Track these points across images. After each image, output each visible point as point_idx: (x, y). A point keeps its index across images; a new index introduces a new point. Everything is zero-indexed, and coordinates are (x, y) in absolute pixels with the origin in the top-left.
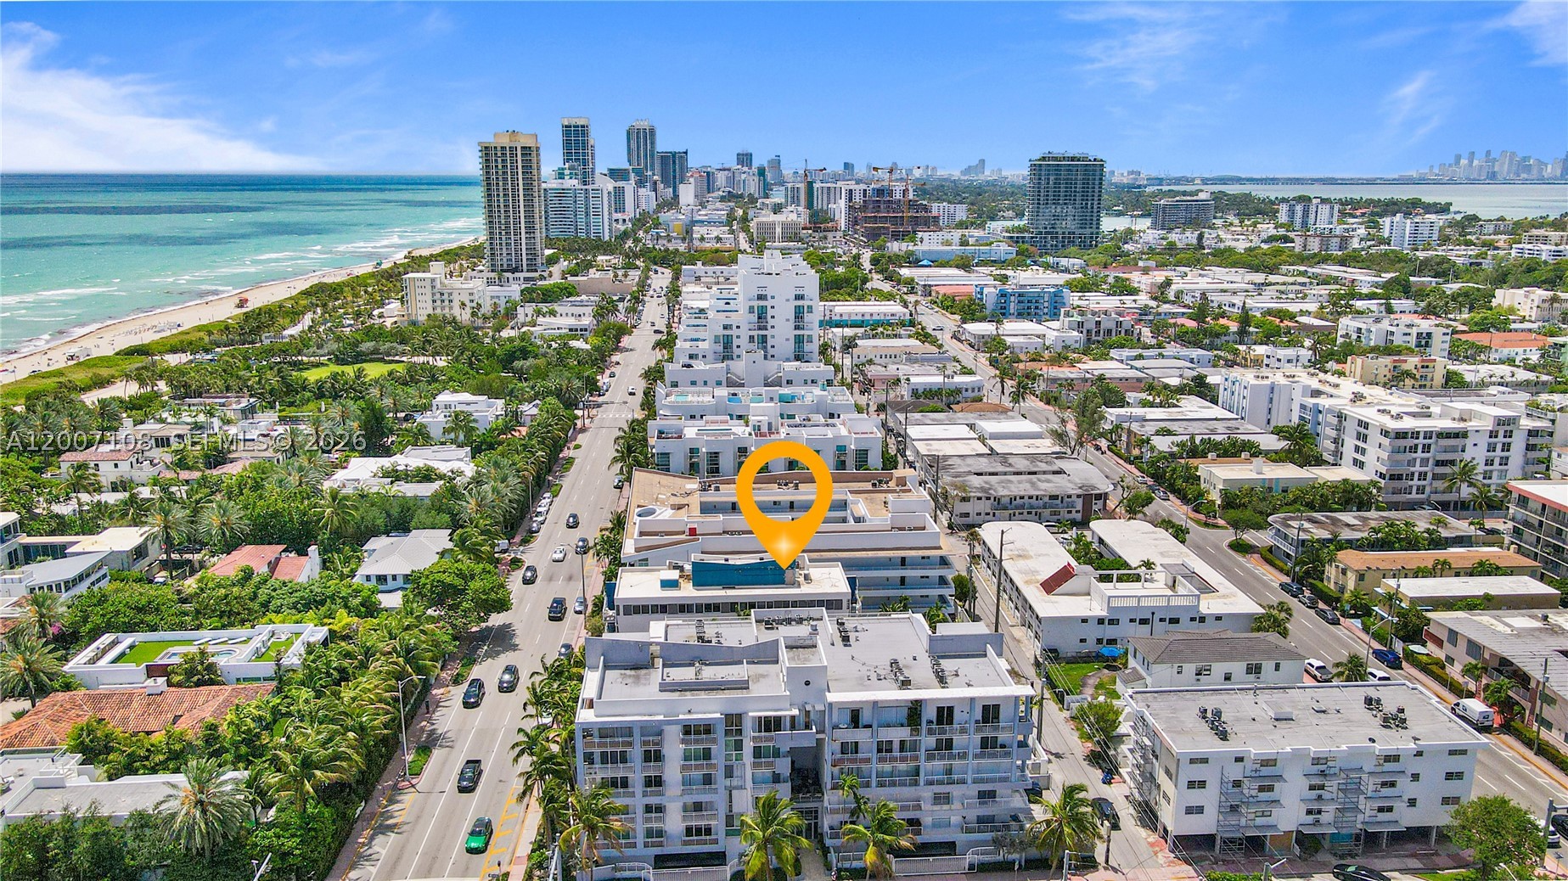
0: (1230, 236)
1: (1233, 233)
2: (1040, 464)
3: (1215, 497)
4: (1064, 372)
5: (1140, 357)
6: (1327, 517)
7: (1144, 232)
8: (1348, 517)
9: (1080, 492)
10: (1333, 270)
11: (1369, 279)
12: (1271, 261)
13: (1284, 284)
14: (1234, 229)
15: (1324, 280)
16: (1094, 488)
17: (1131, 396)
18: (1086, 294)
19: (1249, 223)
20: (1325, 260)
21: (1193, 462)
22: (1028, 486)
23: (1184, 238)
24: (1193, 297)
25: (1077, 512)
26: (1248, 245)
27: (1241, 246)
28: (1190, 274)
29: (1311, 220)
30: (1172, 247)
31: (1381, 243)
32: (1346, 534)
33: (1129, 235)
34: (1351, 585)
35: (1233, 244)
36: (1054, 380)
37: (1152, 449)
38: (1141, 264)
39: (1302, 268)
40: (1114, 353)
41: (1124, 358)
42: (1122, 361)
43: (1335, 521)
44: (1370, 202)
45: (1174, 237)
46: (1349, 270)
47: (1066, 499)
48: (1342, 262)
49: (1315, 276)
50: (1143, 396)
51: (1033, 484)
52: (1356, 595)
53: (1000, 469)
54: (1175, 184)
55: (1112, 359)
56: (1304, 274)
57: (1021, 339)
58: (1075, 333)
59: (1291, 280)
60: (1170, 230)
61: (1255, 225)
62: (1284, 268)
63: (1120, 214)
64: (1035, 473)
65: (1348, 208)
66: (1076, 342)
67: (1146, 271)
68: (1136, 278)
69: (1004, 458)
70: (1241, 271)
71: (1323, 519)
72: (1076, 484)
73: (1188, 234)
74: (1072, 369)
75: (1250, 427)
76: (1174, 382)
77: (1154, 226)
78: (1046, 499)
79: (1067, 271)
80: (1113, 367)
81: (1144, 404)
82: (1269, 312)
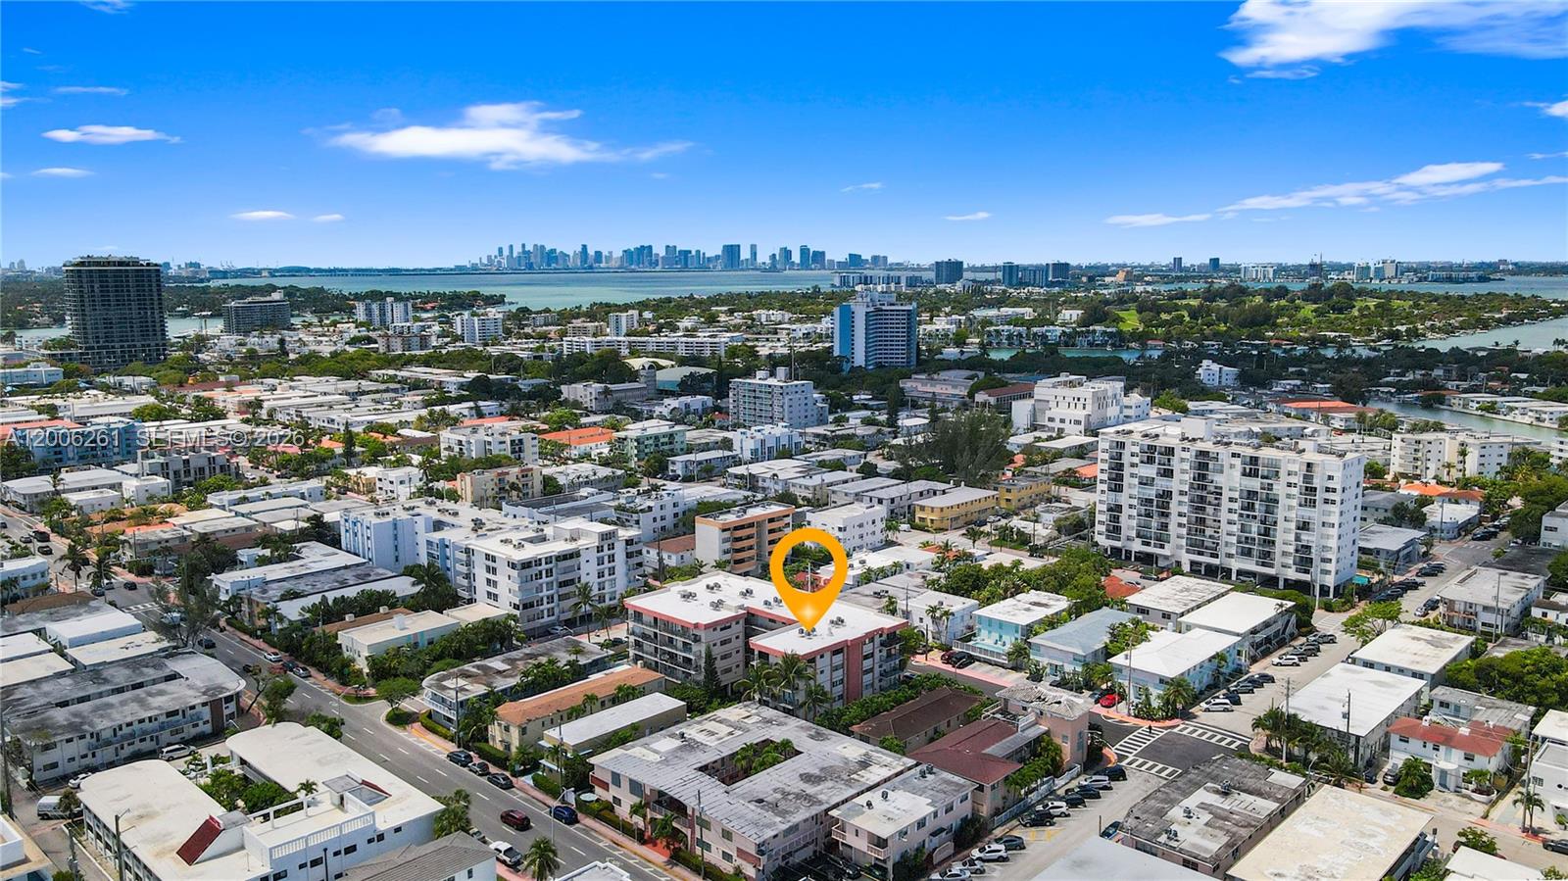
0: (312, 338)
1: (315, 334)
2: (145, 670)
3: (362, 665)
4: (156, 532)
5: (244, 500)
6: (478, 667)
7: (218, 338)
8: (496, 663)
9: (204, 699)
10: (419, 372)
11: (454, 379)
12: (360, 366)
13: (377, 392)
14: (315, 330)
15: (414, 385)
16: (222, 689)
17: (244, 554)
18: (165, 423)
19: (328, 322)
20: (410, 361)
21: (330, 628)
22: (135, 706)
23: (264, 342)
24: (288, 414)
25: (204, 723)
26: (333, 349)
27: (326, 350)
28: (279, 387)
29: (389, 319)
30: (252, 355)
31: (455, 341)
32: (501, 684)
33: (201, 343)
34: (515, 743)
35: (317, 348)
36: (144, 544)
37: (281, 619)
38: (222, 379)
39: (391, 372)
40: (212, 499)
41: (226, 503)
42: (223, 508)
43: (486, 669)
44: (436, 295)
45: (253, 340)
46: (435, 371)
47: (189, 712)
48: (427, 362)
49: (403, 381)
50: (260, 552)
51: (141, 702)
52: (521, 750)
53: (92, 689)
54: (241, 277)
55: (211, 506)
56: (392, 379)
57: (91, 495)
58: (160, 480)
59: (383, 387)
60: (247, 333)
61: (334, 324)
62: (374, 373)
63: (185, 315)
64: (140, 685)
65: (419, 302)
66: (163, 489)
67: (229, 387)
68: (220, 396)
69: (96, 672)
70: (333, 379)
71: (475, 670)
72: (197, 689)
73: (267, 338)
74: (165, 527)
75: (381, 571)
76: (288, 526)
77: (228, 330)
78: (163, 719)
79: (133, 392)
80: (213, 517)
81: (263, 561)
82: (372, 427)
